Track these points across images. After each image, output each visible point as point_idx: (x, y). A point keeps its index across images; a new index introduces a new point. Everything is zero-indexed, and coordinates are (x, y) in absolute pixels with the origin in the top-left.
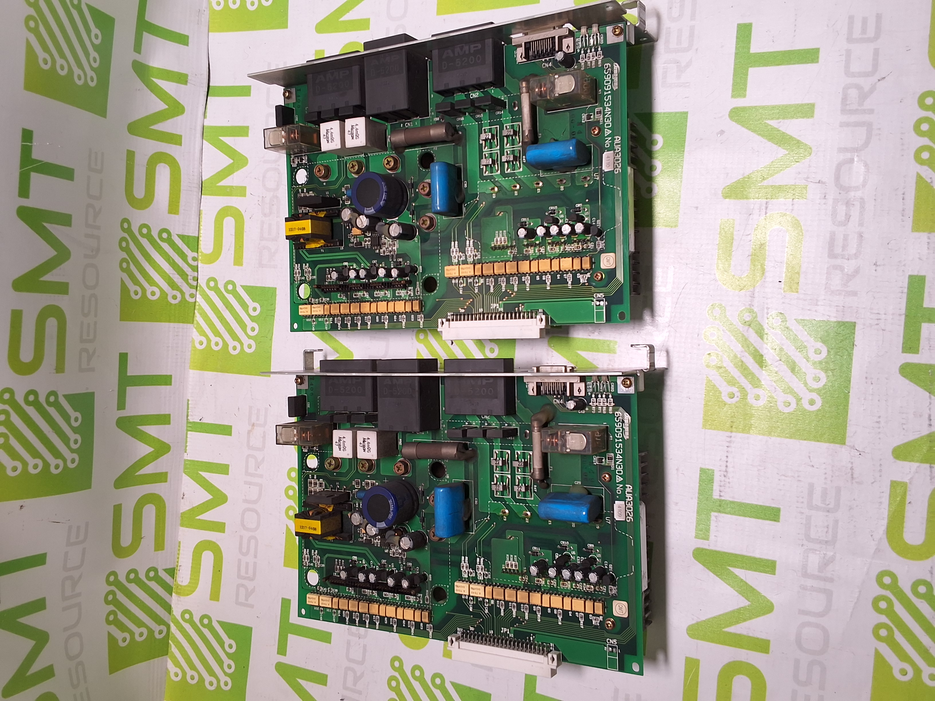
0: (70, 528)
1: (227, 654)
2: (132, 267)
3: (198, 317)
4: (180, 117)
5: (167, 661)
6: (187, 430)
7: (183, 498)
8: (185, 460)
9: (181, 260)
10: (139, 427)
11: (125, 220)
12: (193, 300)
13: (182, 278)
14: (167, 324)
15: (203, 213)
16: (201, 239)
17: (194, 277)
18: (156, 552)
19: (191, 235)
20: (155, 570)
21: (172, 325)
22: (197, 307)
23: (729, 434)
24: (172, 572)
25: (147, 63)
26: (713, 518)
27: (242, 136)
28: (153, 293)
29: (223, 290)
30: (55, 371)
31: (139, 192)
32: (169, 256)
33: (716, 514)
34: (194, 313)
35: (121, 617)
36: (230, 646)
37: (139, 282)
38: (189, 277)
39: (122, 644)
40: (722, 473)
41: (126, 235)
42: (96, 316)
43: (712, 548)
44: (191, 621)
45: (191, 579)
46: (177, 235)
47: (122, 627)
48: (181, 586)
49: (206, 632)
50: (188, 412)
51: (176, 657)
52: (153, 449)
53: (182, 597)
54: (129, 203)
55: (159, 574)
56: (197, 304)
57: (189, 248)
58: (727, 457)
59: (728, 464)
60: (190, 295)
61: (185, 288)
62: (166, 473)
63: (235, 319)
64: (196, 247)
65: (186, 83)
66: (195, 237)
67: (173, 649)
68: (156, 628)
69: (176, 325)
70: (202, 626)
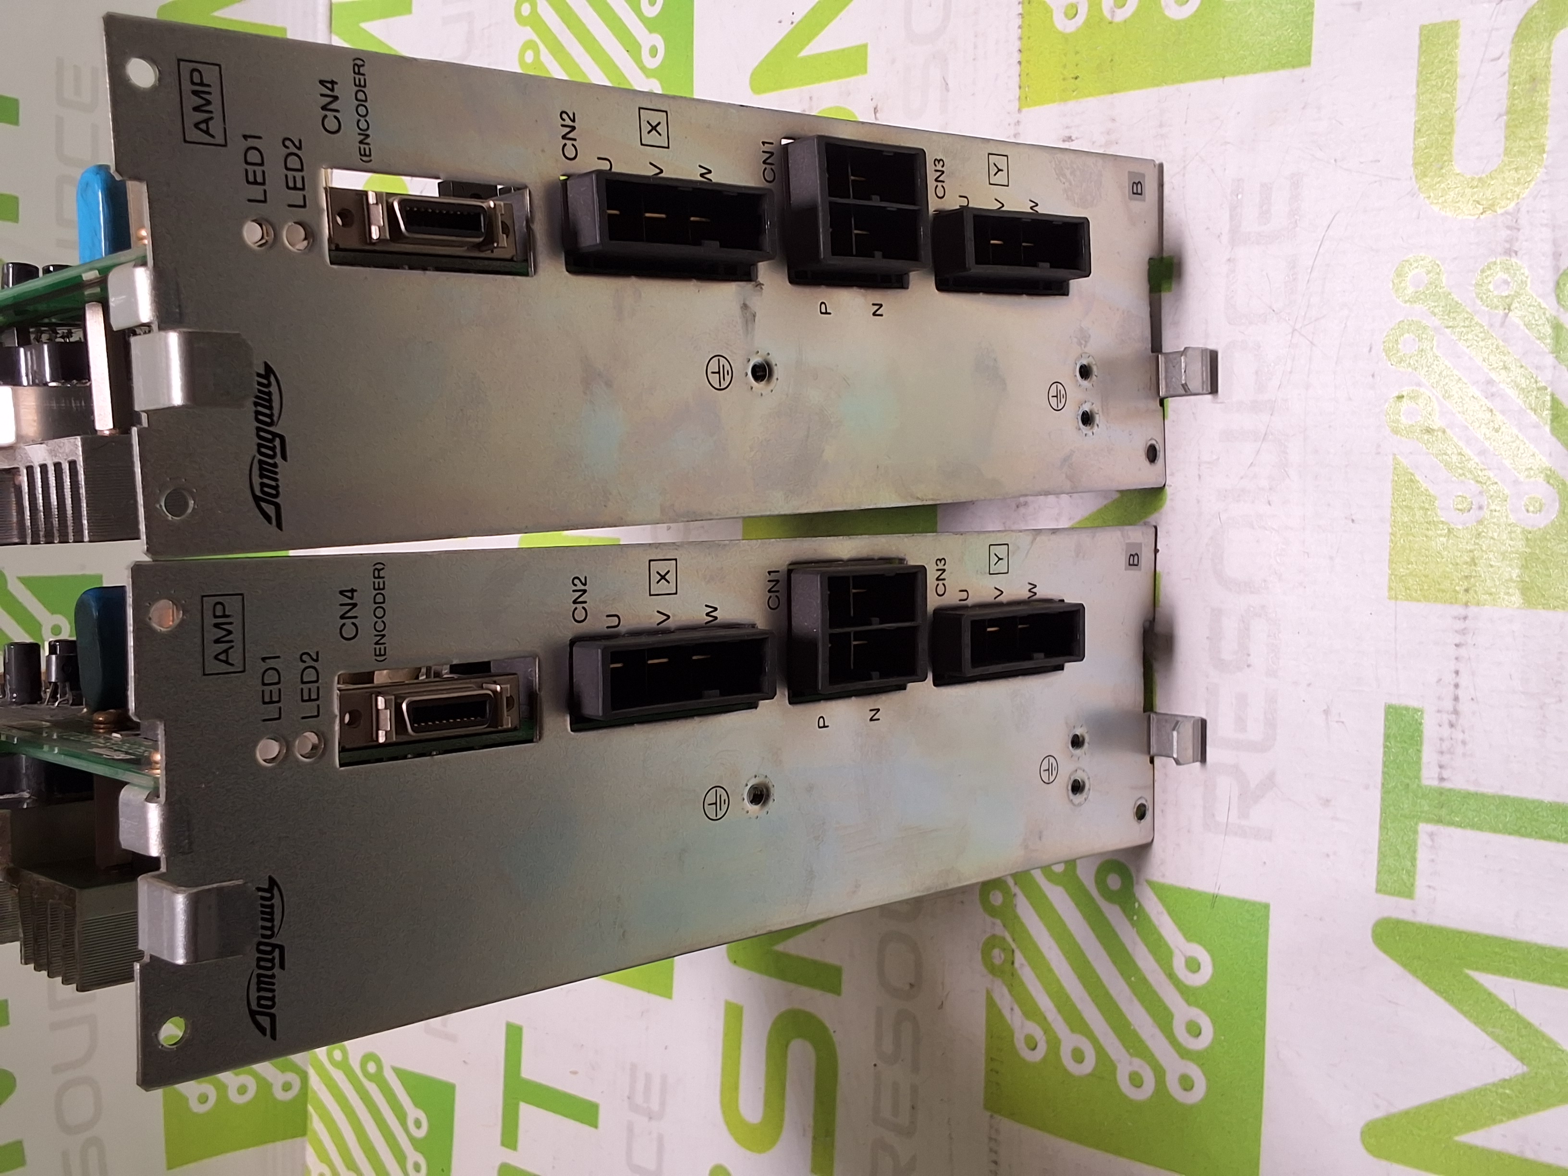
1: (412, 1139)
5: (304, 1149)
23: (1458, 610)
26: (1423, 839)
33: (1431, 827)
36: (418, 1124)
39: (198, 1109)
40: (1445, 716)
43: (1422, 917)
44: (345, 1066)
49: (373, 1089)
51: (320, 1142)
58: (1457, 672)
59: (1460, 693)
67: (316, 1124)
68: (276, 1078)
70: (364, 1075)
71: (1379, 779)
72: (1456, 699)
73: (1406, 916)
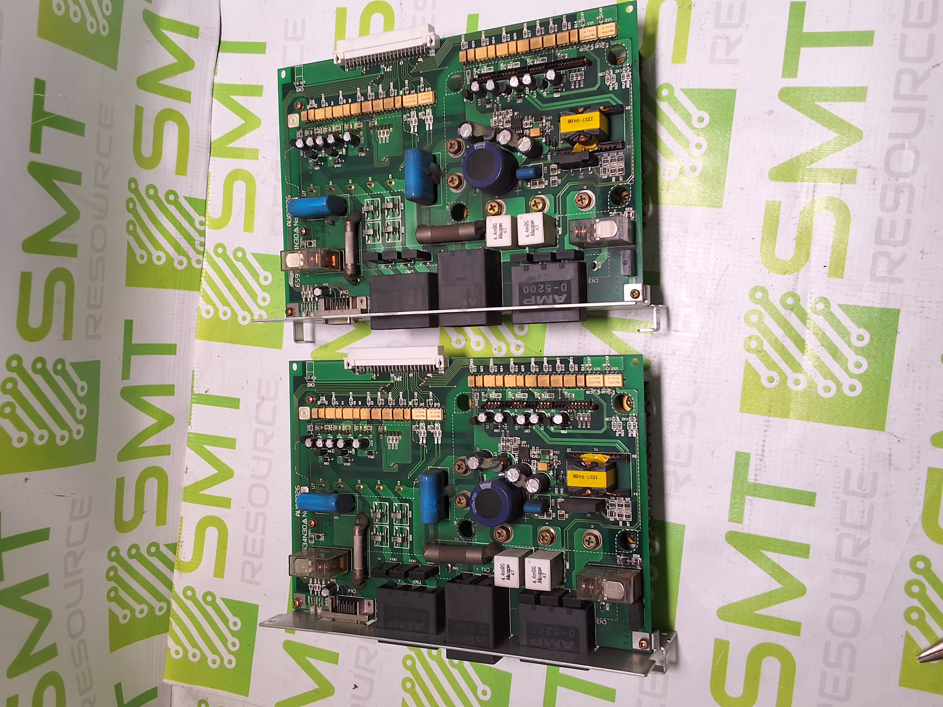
0: (74, 501)
1: (231, 631)
2: (139, 230)
3: (204, 285)
4: (189, 73)
5: (166, 639)
6: (192, 402)
7: (186, 472)
8: (188, 433)
9: (188, 224)
10: (143, 398)
11: (133, 180)
12: (199, 266)
13: (189, 243)
14: (172, 291)
15: (211, 175)
16: (208, 202)
17: (201, 243)
18: (158, 527)
19: (198, 197)
20: (157, 545)
21: (177, 291)
22: (204, 274)
23: (766, 418)
24: (173, 547)
25: (157, 14)
26: (747, 502)
27: (255, 95)
28: (159, 258)
29: (232, 257)
30: (62, 338)
31: (147, 151)
32: (176, 219)
33: (751, 498)
34: (201, 281)
35: (122, 594)
36: (235, 624)
37: (145, 245)
38: (196, 243)
39: (122, 622)
40: (758, 457)
41: (133, 196)
42: (103, 280)
43: (745, 531)
44: (193, 598)
45: (193, 555)
46: (184, 197)
47: (123, 604)
48: (182, 562)
49: (209, 609)
50: (193, 383)
51: (176, 635)
52: (157, 421)
53: (184, 574)
54: (137, 162)
55: (161, 549)
56: (204, 271)
57: (196, 211)
58: (764, 441)
59: (765, 448)
60: (196, 261)
61: (192, 253)
62: (169, 446)
63: (245, 288)
64: (204, 211)
65: (196, 36)
66: (203, 200)
67: (174, 626)
68: (156, 604)
69: (182, 292)
70: (205, 603)
71: (731, 478)
72: (763, 451)
73: (740, 530)
